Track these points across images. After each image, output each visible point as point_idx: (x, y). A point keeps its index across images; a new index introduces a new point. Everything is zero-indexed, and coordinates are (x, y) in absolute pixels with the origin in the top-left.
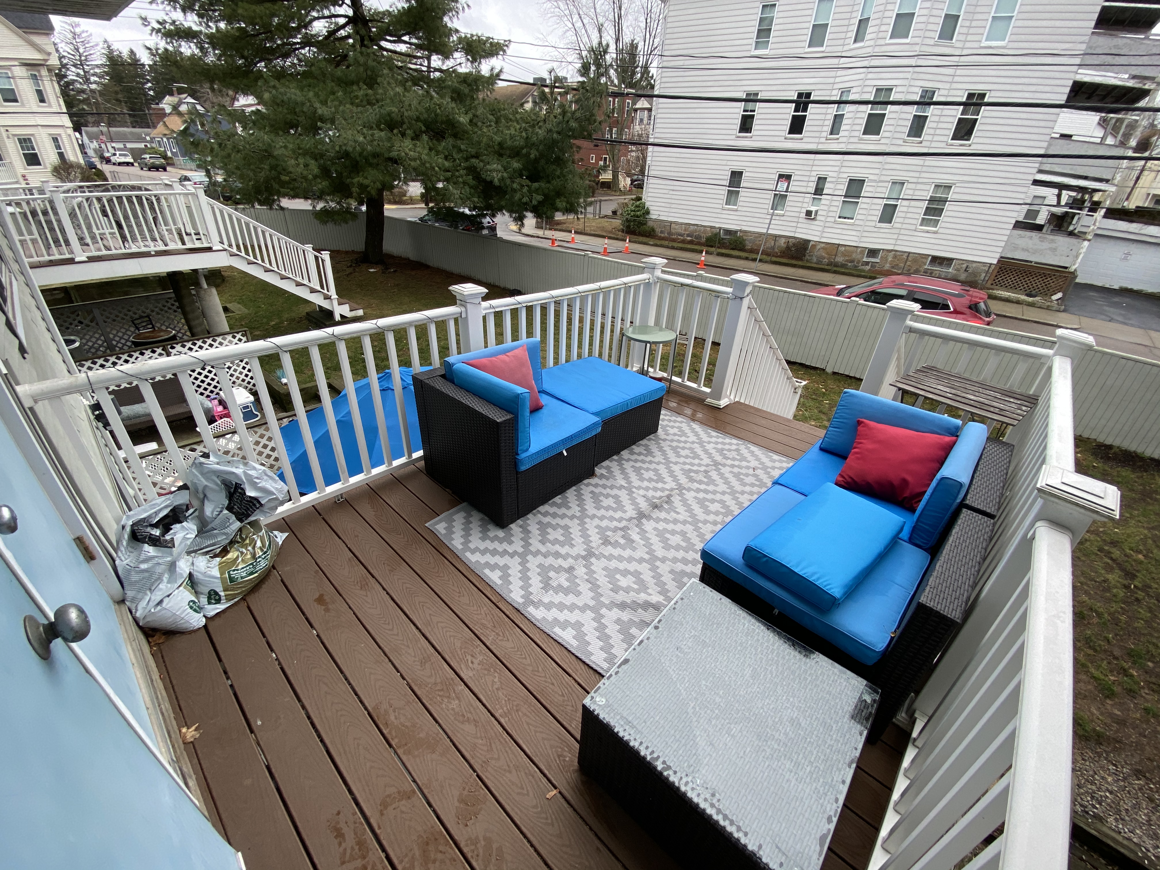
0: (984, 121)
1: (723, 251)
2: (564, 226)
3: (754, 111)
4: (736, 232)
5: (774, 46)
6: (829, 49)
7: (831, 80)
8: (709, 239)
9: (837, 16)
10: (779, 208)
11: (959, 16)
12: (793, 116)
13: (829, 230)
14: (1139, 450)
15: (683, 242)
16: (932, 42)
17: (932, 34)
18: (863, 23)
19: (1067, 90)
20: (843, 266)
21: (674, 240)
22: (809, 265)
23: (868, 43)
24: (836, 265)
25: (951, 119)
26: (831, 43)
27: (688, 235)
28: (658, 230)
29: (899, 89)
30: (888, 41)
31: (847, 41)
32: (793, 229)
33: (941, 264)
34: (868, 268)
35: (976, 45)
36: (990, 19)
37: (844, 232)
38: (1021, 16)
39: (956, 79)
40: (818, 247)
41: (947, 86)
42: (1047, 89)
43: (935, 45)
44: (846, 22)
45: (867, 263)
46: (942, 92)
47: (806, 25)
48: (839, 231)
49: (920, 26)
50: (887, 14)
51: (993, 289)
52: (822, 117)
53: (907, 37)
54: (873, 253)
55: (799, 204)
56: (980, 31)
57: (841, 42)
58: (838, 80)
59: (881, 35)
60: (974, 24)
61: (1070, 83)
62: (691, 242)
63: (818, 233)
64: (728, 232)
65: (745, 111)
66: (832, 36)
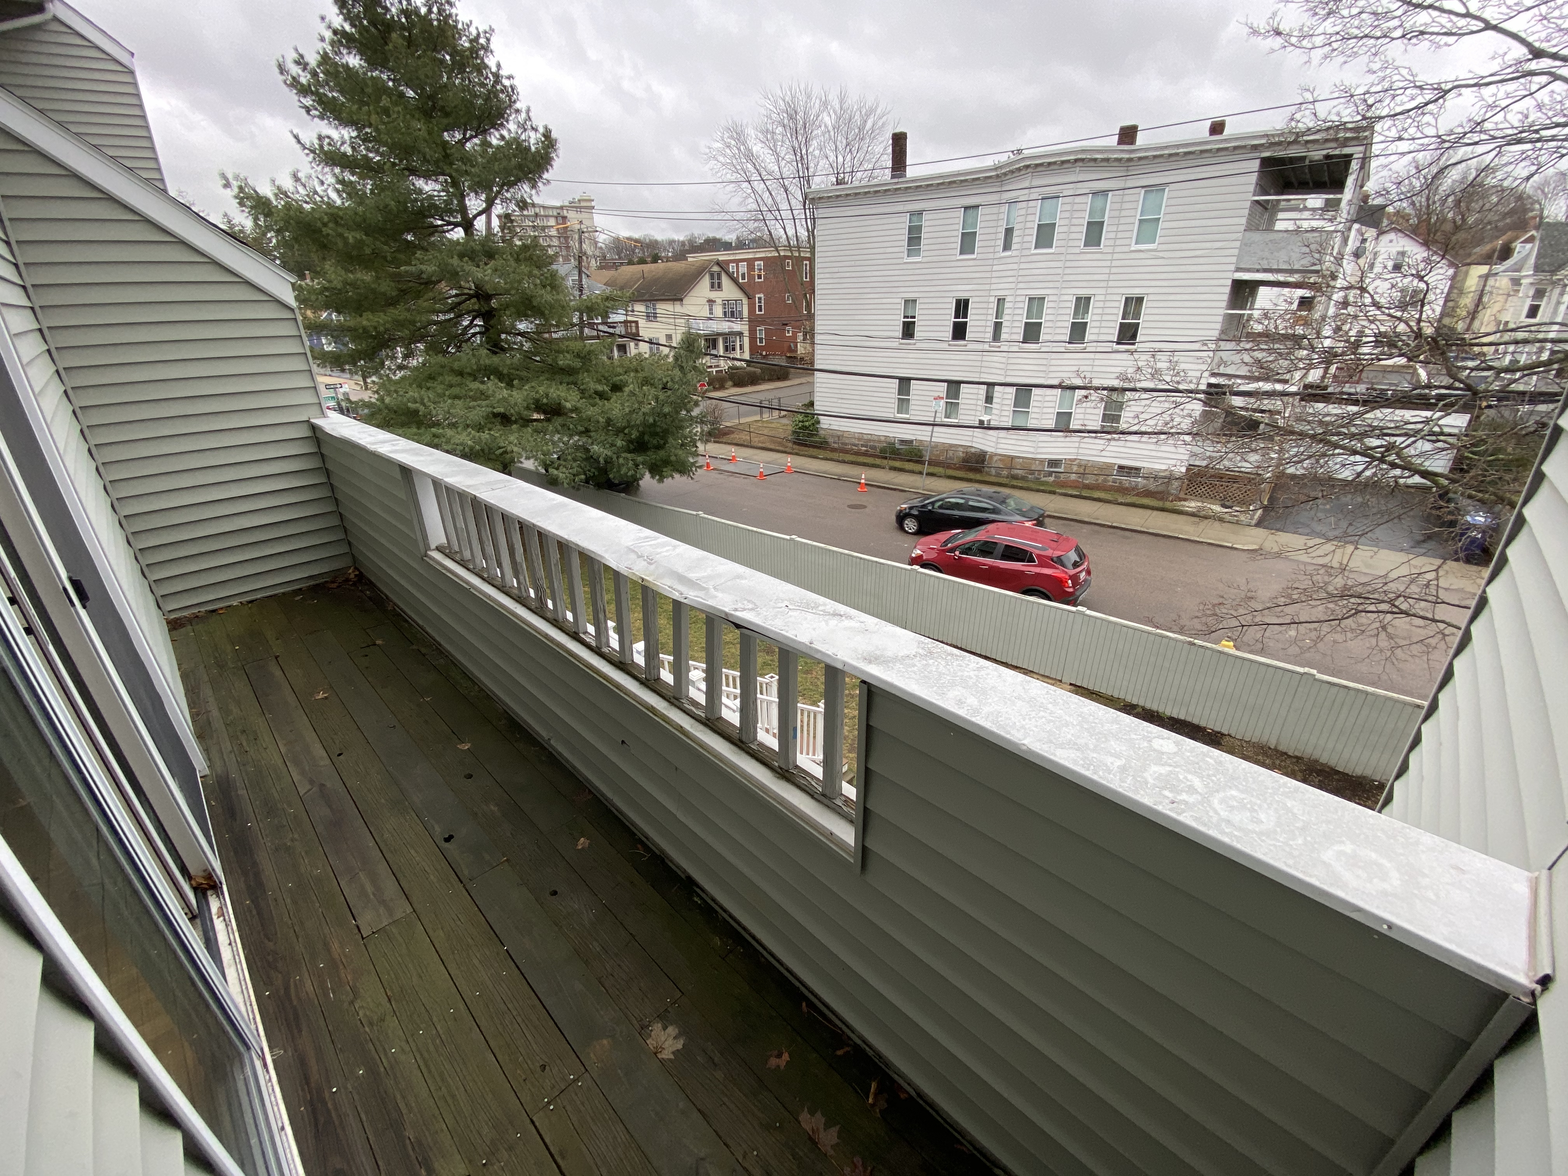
0: (1146, 325)
1: (897, 464)
2: (735, 437)
3: (914, 317)
4: (912, 441)
5: (926, 254)
6: (980, 256)
7: (987, 287)
8: (883, 451)
9: (983, 224)
10: (953, 415)
11: (1102, 224)
12: (955, 323)
13: (1003, 441)
14: (1161, 710)
15: (858, 453)
16: (1077, 251)
17: (1076, 243)
18: (1009, 232)
19: (1227, 290)
20: (1024, 478)
21: (846, 452)
22: (987, 479)
23: (1015, 253)
24: (1015, 477)
25: (1112, 324)
26: (980, 250)
27: (862, 446)
28: (831, 440)
29: (1051, 298)
30: (1033, 251)
31: (997, 249)
32: (970, 439)
33: (1129, 474)
34: (1052, 479)
35: (1126, 249)
36: (1137, 222)
37: (1019, 443)
38: (1168, 217)
39: (1111, 284)
40: (995, 458)
41: (1103, 291)
42: (1207, 289)
43: (1081, 253)
44: (993, 230)
45: (1050, 474)
46: (1098, 298)
47: (955, 233)
48: (1013, 442)
49: (1062, 236)
50: (1029, 225)
51: (1185, 500)
52: (983, 323)
53: (1051, 247)
54: (1054, 463)
55: (973, 413)
56: (1128, 235)
57: (991, 250)
58: (994, 287)
59: (1025, 245)
60: (1121, 228)
61: (1229, 282)
62: (865, 454)
63: (993, 444)
64: (903, 442)
65: (905, 317)
66: (981, 244)
